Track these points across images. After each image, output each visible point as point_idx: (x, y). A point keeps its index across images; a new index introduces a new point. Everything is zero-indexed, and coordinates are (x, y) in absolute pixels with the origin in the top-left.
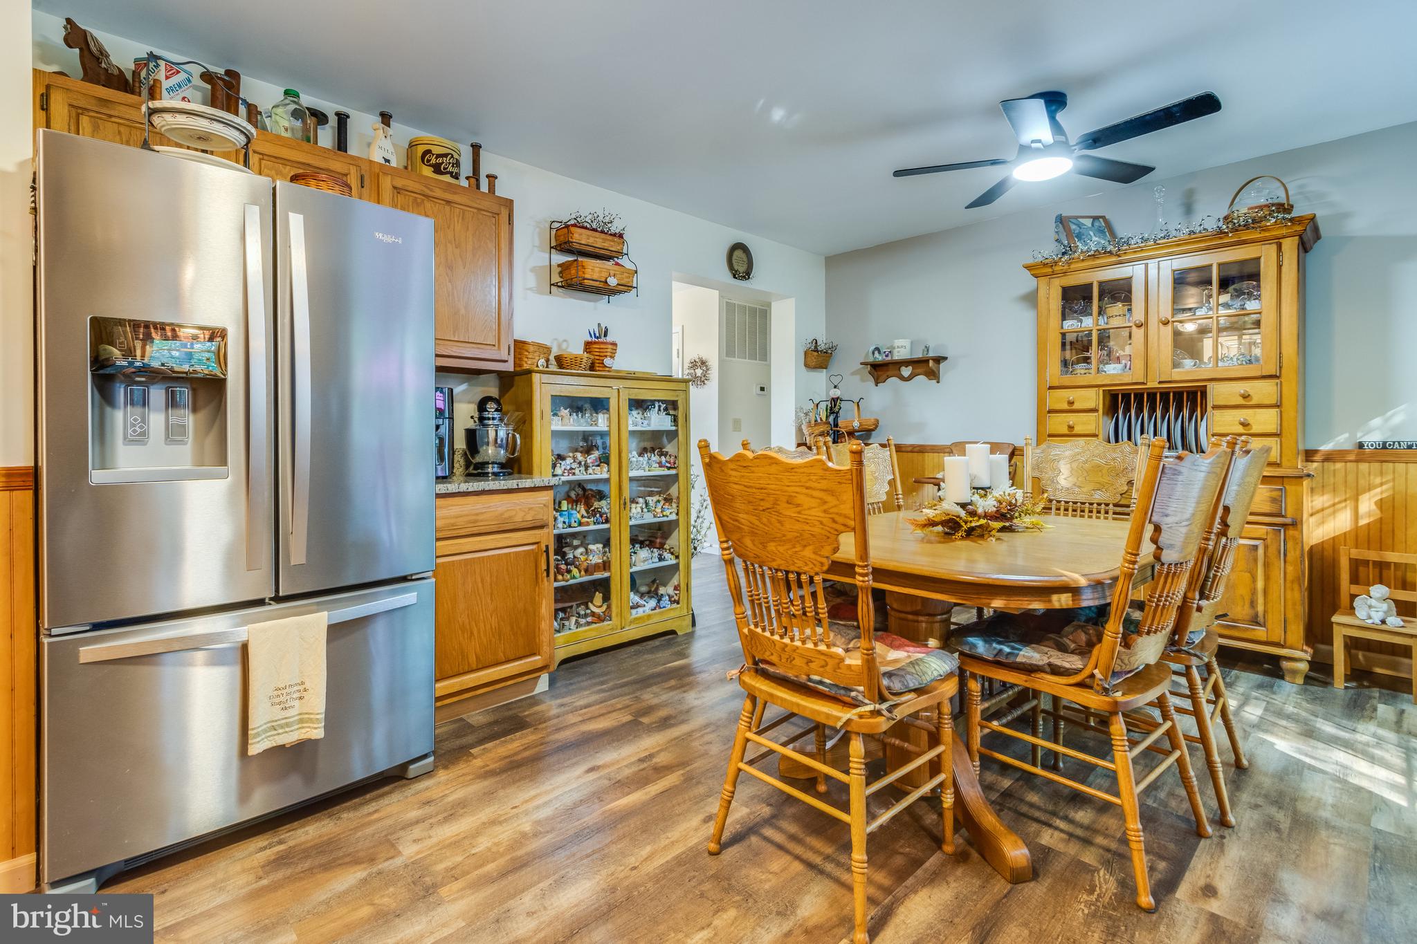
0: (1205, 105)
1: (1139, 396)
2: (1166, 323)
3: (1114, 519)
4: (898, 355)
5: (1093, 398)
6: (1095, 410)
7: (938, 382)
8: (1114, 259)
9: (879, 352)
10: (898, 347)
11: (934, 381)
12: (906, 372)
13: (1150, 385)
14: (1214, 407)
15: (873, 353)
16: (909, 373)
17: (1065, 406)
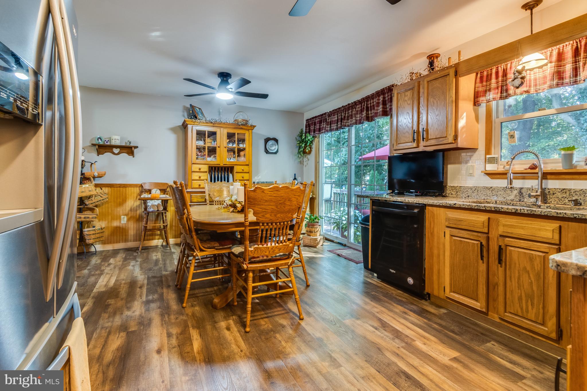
0: (265, 96)
1: (218, 168)
2: (225, 147)
3: (210, 204)
4: (113, 143)
5: (205, 168)
6: (206, 172)
7: (134, 157)
8: (212, 125)
9: (101, 140)
10: (115, 139)
11: (132, 157)
12: (116, 151)
13: (221, 165)
14: (236, 172)
15: (98, 140)
16: (118, 151)
17: (198, 170)
